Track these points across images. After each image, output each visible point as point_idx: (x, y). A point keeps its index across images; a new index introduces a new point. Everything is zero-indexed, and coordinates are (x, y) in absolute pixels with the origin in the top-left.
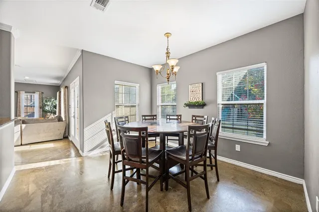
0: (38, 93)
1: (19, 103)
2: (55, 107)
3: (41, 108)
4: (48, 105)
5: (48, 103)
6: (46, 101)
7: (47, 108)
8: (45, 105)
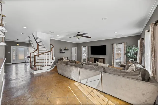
0: (124, 43)
1: (113, 51)
2: (136, 54)
3: (125, 54)
4: (130, 52)
5: (130, 51)
6: (129, 49)
7: (129, 55)
8: (128, 52)
